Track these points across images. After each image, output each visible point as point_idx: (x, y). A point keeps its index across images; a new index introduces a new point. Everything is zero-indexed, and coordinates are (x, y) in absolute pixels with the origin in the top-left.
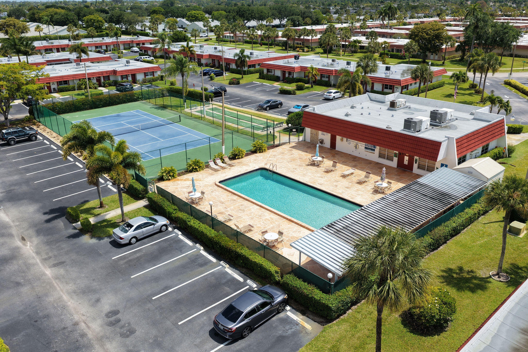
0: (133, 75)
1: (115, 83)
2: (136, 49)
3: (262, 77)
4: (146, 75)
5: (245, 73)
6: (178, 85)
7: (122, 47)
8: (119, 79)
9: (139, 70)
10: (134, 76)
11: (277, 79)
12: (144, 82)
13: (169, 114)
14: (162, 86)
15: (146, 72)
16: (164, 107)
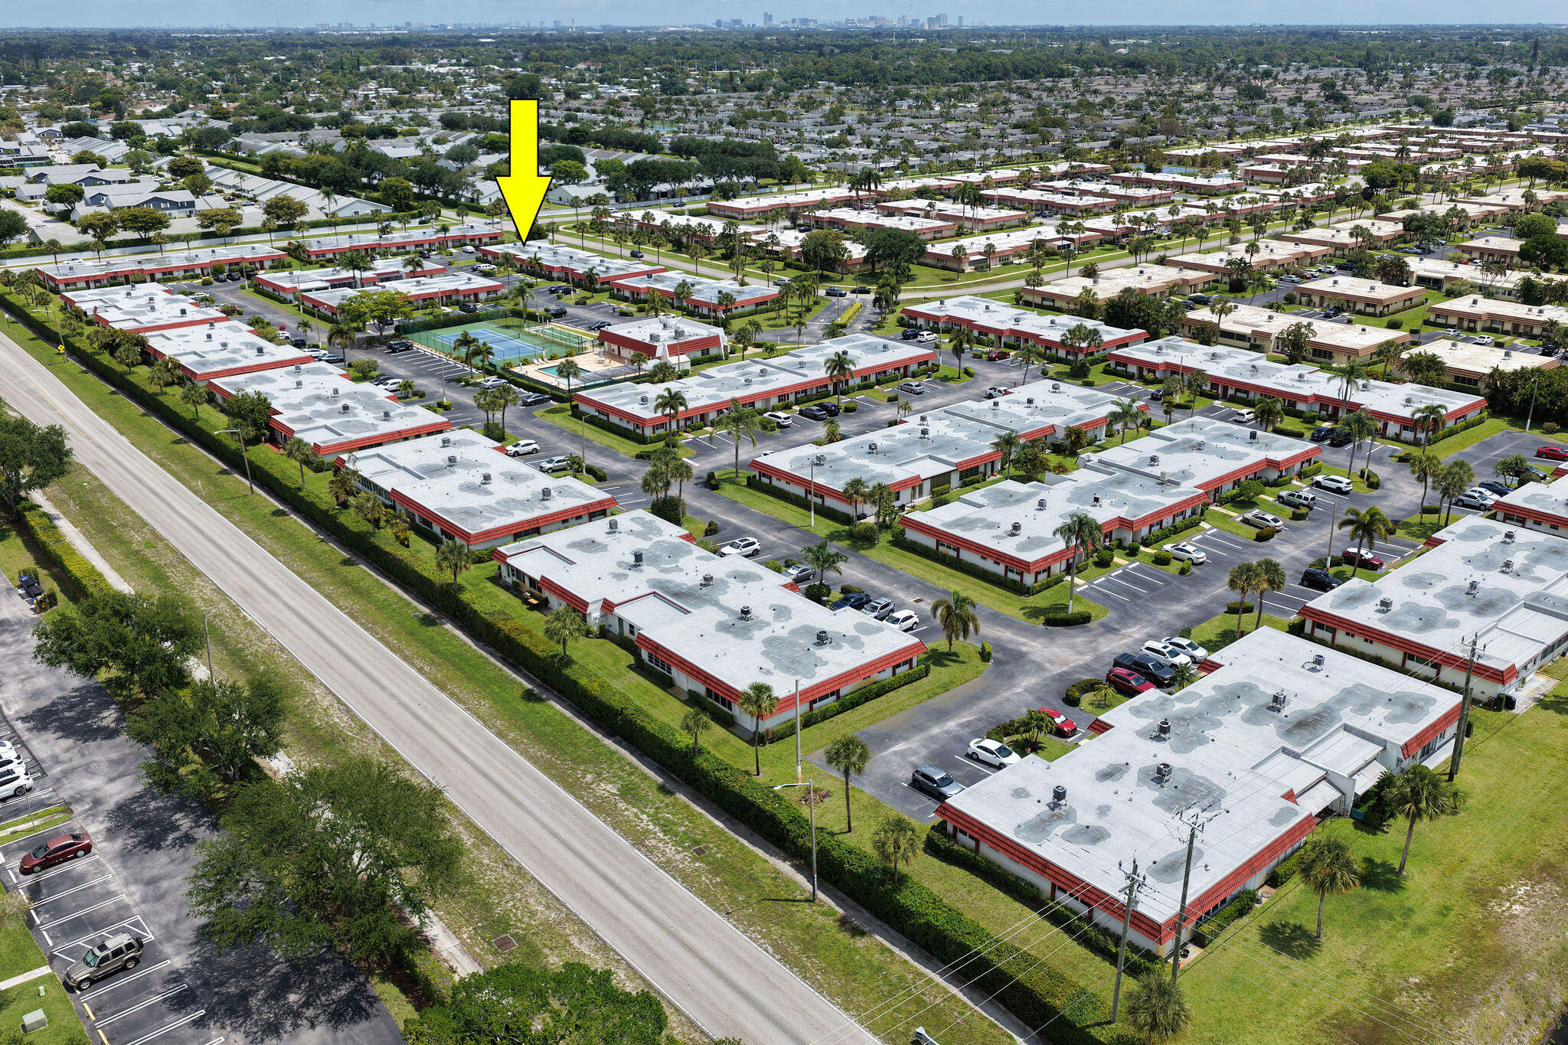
0: (475, 293)
1: (457, 303)
2: (470, 248)
3: (612, 297)
4: (489, 293)
5: (596, 291)
6: (521, 307)
7: (450, 244)
8: (461, 298)
9: (482, 289)
10: (476, 295)
11: (626, 299)
12: (487, 301)
13: (511, 332)
14: (508, 306)
15: (489, 290)
16: (507, 327)
